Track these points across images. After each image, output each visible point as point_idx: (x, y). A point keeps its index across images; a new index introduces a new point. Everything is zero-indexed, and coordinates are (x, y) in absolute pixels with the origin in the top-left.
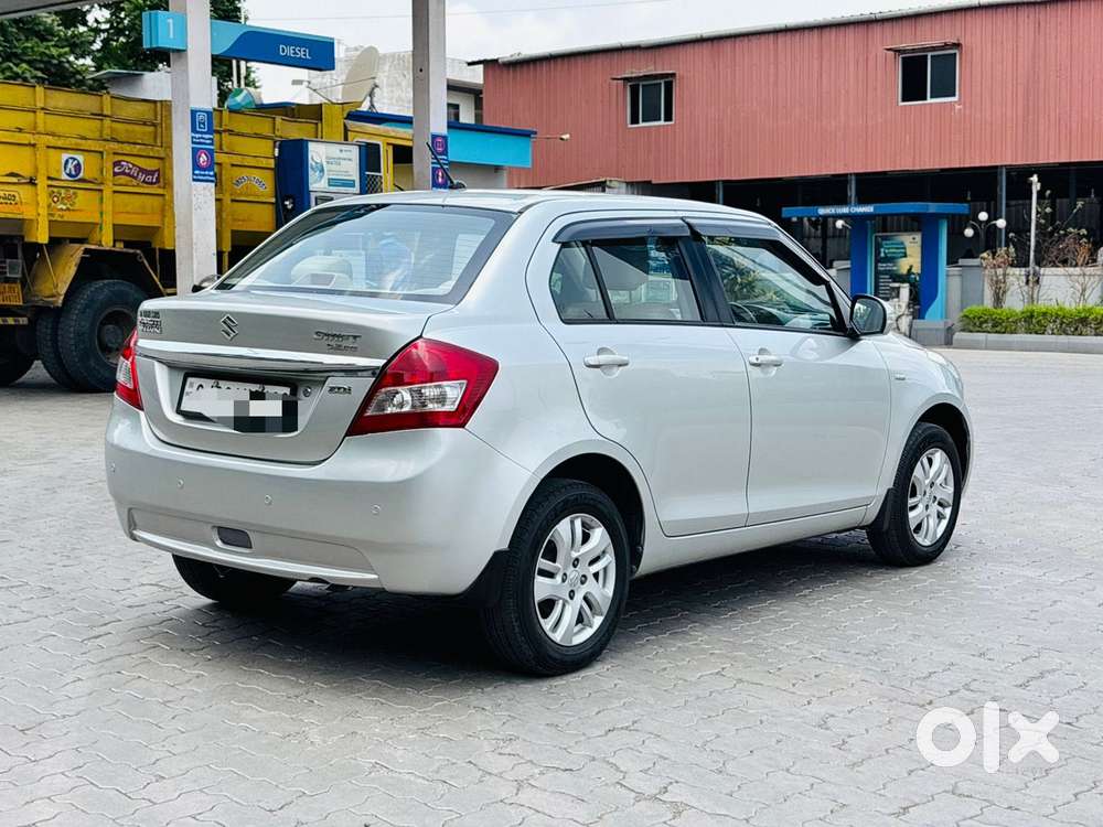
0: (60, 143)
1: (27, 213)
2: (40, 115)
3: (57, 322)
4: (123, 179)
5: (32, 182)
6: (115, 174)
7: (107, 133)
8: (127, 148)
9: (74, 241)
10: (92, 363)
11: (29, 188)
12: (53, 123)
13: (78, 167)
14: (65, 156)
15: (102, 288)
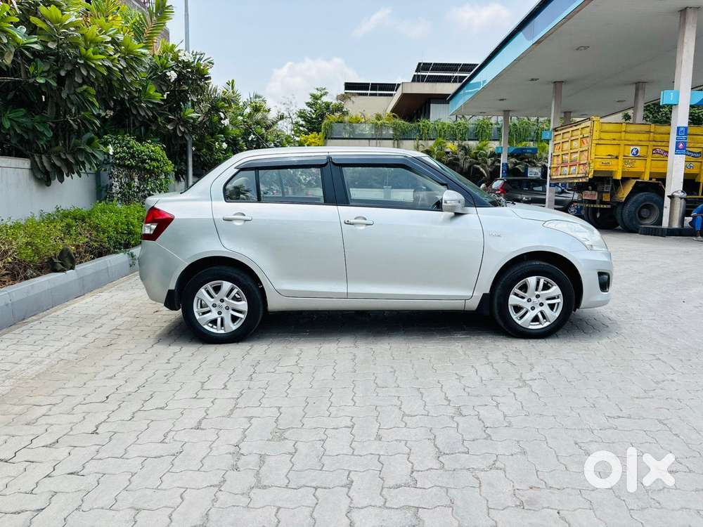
0: (630, 143)
1: (613, 168)
2: (623, 134)
3: (623, 207)
4: (657, 155)
5: (617, 158)
6: (653, 153)
7: (651, 139)
8: (660, 144)
9: (633, 178)
10: (634, 223)
11: (616, 160)
12: (628, 136)
13: (637, 152)
14: (632, 148)
15: (641, 196)
